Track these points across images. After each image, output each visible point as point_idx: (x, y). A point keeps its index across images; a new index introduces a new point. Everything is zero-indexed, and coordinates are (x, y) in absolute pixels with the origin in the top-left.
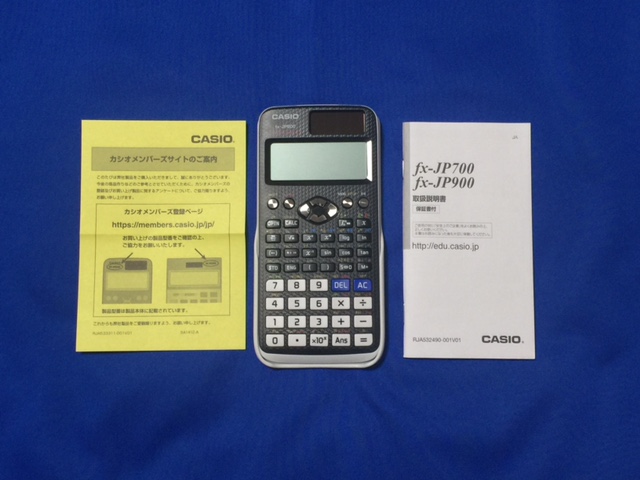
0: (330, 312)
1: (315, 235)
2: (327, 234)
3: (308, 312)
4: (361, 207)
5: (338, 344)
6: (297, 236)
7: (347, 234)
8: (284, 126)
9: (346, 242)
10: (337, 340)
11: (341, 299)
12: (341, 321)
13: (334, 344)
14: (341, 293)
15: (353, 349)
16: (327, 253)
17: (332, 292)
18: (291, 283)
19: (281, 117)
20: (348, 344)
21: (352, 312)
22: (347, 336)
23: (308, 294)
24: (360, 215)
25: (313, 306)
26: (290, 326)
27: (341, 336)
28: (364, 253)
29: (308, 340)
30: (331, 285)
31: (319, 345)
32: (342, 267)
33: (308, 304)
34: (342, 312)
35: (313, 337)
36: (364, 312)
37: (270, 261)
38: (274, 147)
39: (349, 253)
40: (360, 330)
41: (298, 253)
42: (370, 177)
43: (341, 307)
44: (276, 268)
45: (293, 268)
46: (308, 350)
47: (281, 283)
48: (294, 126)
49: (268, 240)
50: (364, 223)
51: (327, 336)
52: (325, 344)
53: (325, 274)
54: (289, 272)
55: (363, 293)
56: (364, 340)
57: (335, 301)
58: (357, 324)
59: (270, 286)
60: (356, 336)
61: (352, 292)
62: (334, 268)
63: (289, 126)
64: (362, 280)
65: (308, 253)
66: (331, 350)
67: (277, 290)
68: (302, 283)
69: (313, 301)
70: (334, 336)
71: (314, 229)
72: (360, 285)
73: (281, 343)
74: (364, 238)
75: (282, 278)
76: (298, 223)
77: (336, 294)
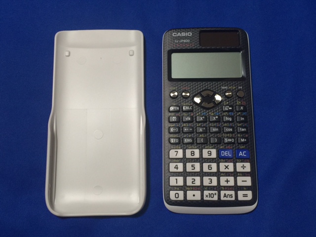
0: (218, 174)
1: (206, 117)
2: (215, 116)
3: (202, 174)
4: (239, 97)
5: (225, 199)
6: (192, 117)
7: (229, 116)
8: (182, 41)
9: (229, 122)
10: (225, 196)
11: (227, 164)
12: (227, 181)
13: (222, 198)
14: (226, 159)
15: (237, 203)
16: (215, 130)
17: (219, 159)
18: (188, 152)
19: (179, 34)
20: (233, 199)
21: (235, 174)
22: (233, 193)
23: (201, 160)
24: (238, 103)
25: (206, 169)
26: (188, 184)
27: (228, 192)
28: (243, 130)
29: (202, 195)
30: (218, 153)
31: (211, 199)
32: (226, 140)
33: (202, 167)
34: (227, 174)
35: (206, 193)
36: (244, 174)
37: (172, 136)
38: (174, 56)
39: (231, 130)
40: (242, 188)
41: (193, 129)
43: (227, 170)
44: (177, 141)
45: (189, 140)
46: (202, 203)
47: (180, 152)
48: (188, 41)
49: (171, 121)
50: (242, 108)
51: (216, 192)
52: (216, 198)
53: (214, 145)
54: (187, 144)
55: (243, 160)
56: (245, 196)
57: (222, 166)
58: (240, 183)
59: (172, 154)
60: (239, 192)
61: (235, 159)
62: (220, 141)
63: (185, 41)
64: (242, 150)
65: (201, 130)
66: (220, 203)
67: (178, 157)
68: (197, 152)
69: (205, 165)
70: (223, 193)
71: (205, 112)
72: (241, 154)
73: (181, 198)
74: (242, 119)
75: (181, 148)
76: (192, 108)
77: (222, 160)
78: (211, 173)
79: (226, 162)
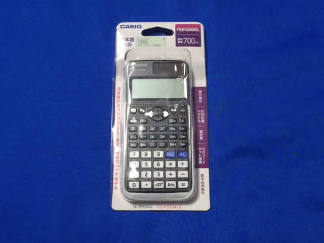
0: (164, 169)
1: (157, 127)
2: (163, 126)
3: (152, 169)
4: (181, 113)
5: (169, 187)
6: (147, 128)
7: (173, 127)
8: (140, 70)
9: (173, 131)
10: (169, 185)
11: (171, 162)
12: (171, 174)
13: (167, 187)
14: (171, 158)
15: (177, 190)
16: (163, 137)
17: (166, 158)
18: (143, 153)
19: (138, 65)
20: (175, 187)
21: (177, 169)
22: (174, 183)
23: (153, 159)
24: (181, 117)
25: (155, 166)
26: (142, 177)
27: (171, 182)
28: (183, 137)
30: (165, 154)
31: (159, 187)
32: (171, 145)
33: (152, 164)
34: (171, 169)
35: (155, 183)
36: (183, 169)
37: (131, 141)
38: (134, 81)
39: (175, 137)
40: (181, 179)
41: (147, 137)
42: (186, 97)
43: (171, 166)
44: (135, 145)
45: (144, 145)
46: (152, 190)
47: (137, 153)
48: (145, 70)
49: (131, 130)
50: (183, 121)
51: (163, 182)
52: (162, 186)
53: (161, 148)
54: (142, 147)
55: (182, 159)
56: (183, 185)
57: (168, 163)
58: (180, 176)
59: (132, 155)
60: (179, 182)
61: (177, 158)
62: (166, 145)
63: (142, 70)
64: (183, 152)
65: (152, 137)
66: (165, 190)
67: (135, 157)
68: (149, 153)
69: (155, 163)
70: (167, 183)
71: (156, 124)
72: (181, 154)
73: (137, 186)
74: (183, 129)
75: (138, 151)
76: (147, 121)
77: (168, 159)
78: (159, 168)
79: (170, 160)
